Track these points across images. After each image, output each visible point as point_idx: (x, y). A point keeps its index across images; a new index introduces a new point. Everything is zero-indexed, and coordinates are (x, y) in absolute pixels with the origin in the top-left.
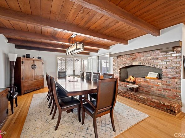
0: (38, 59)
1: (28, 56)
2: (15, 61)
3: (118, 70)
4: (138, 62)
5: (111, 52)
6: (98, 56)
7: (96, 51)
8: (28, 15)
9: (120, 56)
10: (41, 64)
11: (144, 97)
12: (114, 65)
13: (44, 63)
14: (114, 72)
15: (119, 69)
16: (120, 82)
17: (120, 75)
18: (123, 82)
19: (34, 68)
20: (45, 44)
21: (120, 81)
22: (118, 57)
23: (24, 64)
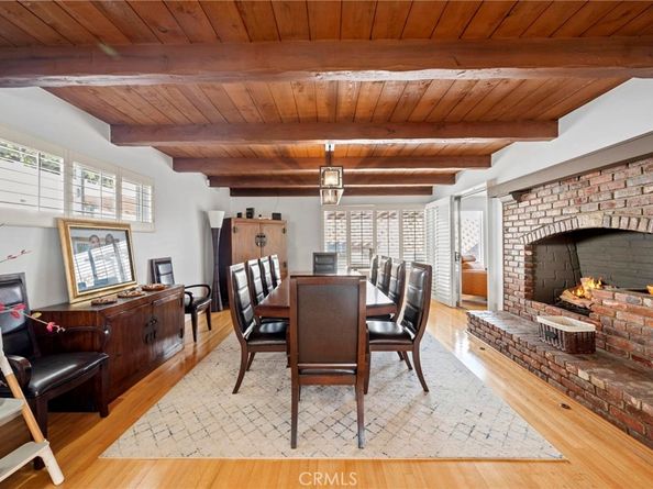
0: (274, 219)
1: (250, 213)
2: (220, 227)
3: (522, 253)
4: (599, 215)
5: (495, 179)
6: (458, 198)
7: (451, 179)
8: (205, 126)
9: (528, 191)
10: (280, 232)
11: (595, 380)
12: (506, 230)
13: (287, 228)
14: (510, 258)
15: (526, 249)
16: (529, 302)
17: (533, 273)
18: (538, 304)
19: (262, 244)
20: (282, 178)
21: (533, 299)
22: (519, 195)
23: (237, 234)
